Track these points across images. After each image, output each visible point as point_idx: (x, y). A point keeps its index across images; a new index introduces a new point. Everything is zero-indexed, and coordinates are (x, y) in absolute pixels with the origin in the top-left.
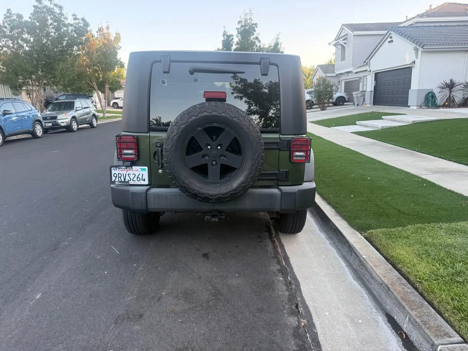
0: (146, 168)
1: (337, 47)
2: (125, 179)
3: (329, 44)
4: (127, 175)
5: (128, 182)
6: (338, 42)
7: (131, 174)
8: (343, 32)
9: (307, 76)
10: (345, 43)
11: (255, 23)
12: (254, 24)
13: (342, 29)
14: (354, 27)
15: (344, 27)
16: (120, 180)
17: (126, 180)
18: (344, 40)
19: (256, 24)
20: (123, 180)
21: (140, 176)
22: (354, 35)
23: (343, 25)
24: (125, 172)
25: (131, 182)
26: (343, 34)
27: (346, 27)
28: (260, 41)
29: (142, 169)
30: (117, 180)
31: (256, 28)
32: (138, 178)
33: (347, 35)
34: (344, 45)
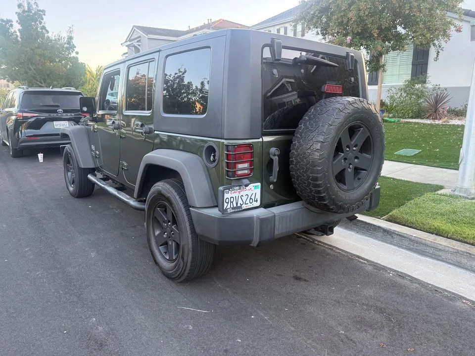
0: (259, 184)
1: (130, 49)
2: (237, 204)
3: (121, 44)
4: (240, 197)
5: (241, 207)
6: (132, 43)
7: (244, 195)
8: (134, 34)
9: (95, 77)
10: (139, 45)
11: (41, 9)
12: (40, 11)
13: (133, 31)
14: (148, 30)
15: (136, 29)
16: (232, 206)
17: (239, 205)
18: (138, 41)
19: (43, 11)
20: (235, 205)
21: (253, 197)
22: (148, 38)
23: (134, 26)
24: (237, 195)
25: (244, 207)
26: (135, 36)
27: (138, 29)
28: (48, 32)
29: (256, 186)
30: (229, 207)
31: (43, 16)
32: (250, 199)
33: (140, 37)
34: (138, 46)
